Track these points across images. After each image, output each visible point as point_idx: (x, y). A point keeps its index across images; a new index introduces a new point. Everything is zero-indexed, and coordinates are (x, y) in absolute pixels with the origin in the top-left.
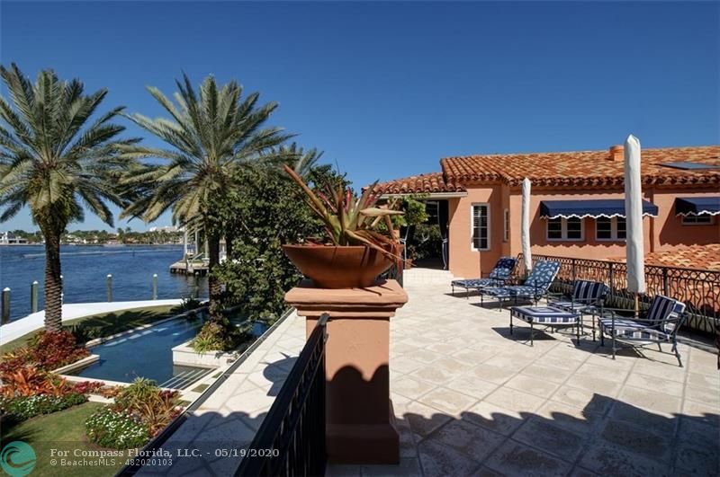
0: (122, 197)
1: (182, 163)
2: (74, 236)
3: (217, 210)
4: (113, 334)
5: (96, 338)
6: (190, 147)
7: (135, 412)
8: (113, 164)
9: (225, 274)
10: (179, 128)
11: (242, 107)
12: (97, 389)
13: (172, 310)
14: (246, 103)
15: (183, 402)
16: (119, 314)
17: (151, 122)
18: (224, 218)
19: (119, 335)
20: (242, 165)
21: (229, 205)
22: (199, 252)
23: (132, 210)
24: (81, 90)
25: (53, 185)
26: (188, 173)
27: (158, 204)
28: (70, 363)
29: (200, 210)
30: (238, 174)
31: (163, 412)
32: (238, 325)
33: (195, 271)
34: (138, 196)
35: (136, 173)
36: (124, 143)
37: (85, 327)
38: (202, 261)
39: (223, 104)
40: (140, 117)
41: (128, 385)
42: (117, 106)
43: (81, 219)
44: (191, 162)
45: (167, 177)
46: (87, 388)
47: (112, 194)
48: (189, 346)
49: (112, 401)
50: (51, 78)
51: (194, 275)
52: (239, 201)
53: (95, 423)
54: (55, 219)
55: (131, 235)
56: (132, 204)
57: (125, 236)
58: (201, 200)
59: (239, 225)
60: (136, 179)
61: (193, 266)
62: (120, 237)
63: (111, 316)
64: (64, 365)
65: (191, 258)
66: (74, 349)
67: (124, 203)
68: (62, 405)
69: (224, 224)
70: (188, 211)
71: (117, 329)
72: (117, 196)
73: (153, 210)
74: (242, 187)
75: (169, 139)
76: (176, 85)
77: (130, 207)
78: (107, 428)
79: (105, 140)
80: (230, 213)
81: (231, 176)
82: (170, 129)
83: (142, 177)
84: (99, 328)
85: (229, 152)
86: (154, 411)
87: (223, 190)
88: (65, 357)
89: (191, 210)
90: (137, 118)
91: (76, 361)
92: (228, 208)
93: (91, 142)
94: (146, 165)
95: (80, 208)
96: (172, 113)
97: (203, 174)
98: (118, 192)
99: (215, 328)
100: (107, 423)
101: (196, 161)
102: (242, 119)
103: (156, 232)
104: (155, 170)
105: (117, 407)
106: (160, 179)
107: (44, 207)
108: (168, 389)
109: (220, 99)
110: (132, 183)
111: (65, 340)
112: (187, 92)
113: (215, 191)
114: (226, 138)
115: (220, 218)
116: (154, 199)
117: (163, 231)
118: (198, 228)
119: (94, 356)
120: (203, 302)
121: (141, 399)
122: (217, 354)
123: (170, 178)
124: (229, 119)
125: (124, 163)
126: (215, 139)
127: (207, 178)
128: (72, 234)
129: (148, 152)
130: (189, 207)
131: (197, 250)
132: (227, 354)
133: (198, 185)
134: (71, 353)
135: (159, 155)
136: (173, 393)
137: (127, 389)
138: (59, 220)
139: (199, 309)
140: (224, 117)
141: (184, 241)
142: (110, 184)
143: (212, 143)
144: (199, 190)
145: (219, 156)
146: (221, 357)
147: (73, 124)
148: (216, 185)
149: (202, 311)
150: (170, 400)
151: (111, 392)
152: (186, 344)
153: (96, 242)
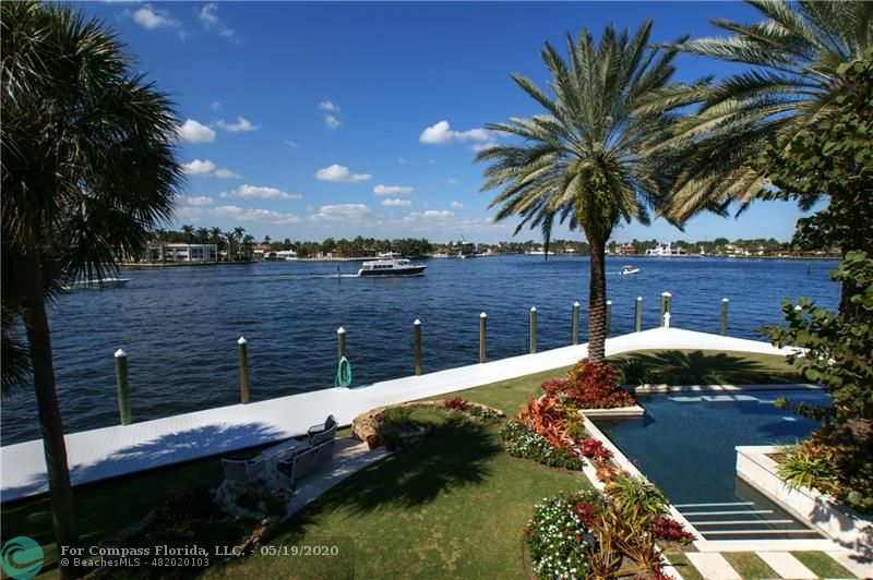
2: (735, 247)
12: (602, 460)
15: (687, 565)
28: (605, 408)
46: (594, 450)
49: (599, 487)
63: (697, 355)
64: (599, 407)
66: (613, 392)
68: (550, 461)
88: (602, 397)
91: (612, 407)
111: (604, 375)
119: (637, 409)
128: (733, 244)
134: (610, 394)
151: (608, 474)
152: (770, 449)
153: (760, 253)
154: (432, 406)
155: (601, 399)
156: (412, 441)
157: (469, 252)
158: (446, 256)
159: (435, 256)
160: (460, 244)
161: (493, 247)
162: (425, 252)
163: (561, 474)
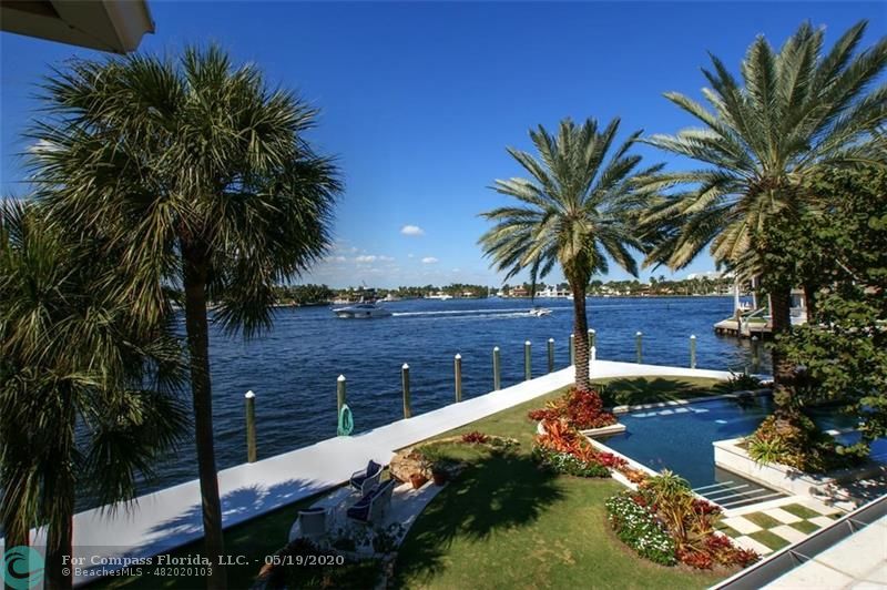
0: (644, 240)
1: (719, 182)
3: (782, 244)
4: (641, 404)
5: (624, 404)
6: (730, 156)
7: (660, 514)
8: (632, 203)
9: (801, 348)
10: (712, 135)
11: (826, 62)
12: (621, 467)
13: (715, 386)
14: (834, 54)
15: (727, 527)
16: (650, 381)
17: (672, 139)
18: (796, 256)
19: (648, 406)
20: (832, 162)
21: (807, 233)
22: (759, 306)
23: (655, 255)
24: (595, 128)
25: (576, 236)
26: (729, 196)
27: (686, 244)
28: (597, 427)
29: (753, 245)
30: (824, 179)
31: (696, 531)
32: (832, 433)
33: (753, 333)
34: (662, 236)
35: (657, 209)
36: (643, 175)
37: (613, 389)
38: (763, 320)
39: (785, 71)
40: (660, 138)
41: (653, 474)
42: (632, 133)
43: (605, 270)
44: (733, 178)
45: (698, 206)
46: (611, 461)
47: (632, 238)
48: (739, 445)
49: (634, 487)
50: (568, 127)
51: (750, 338)
52: (827, 225)
53: (616, 508)
54: (581, 271)
55: (665, 284)
56: (656, 248)
57: (659, 286)
58: (752, 230)
59: (831, 265)
60: (656, 216)
61: (748, 327)
62: (653, 287)
63: (641, 381)
64: (592, 428)
65: (745, 315)
66: (600, 413)
67: (646, 248)
68: (586, 472)
69: (799, 264)
70: (731, 250)
71: (646, 399)
72: (637, 240)
73: (680, 253)
74: (833, 200)
75: (697, 154)
76: (704, 75)
77: (653, 252)
78: (627, 521)
79: (621, 177)
80: (808, 246)
81: (807, 185)
82: (699, 140)
83: (666, 211)
84: (627, 393)
85: (802, 146)
86: (684, 523)
87: (793, 213)
88: (592, 419)
89: (735, 249)
90: (655, 140)
91: (602, 426)
92: (804, 238)
93: (608, 184)
94: (669, 197)
95: (602, 258)
96: (701, 118)
97: (755, 191)
98: (637, 234)
99: (785, 428)
100: (627, 514)
101: (743, 175)
102: (826, 83)
103: (696, 280)
104: (682, 199)
105: (639, 498)
106: (687, 211)
107: (570, 261)
108: (706, 500)
109: (778, 67)
110: (653, 222)
111: (592, 400)
112: (719, 79)
113: (777, 216)
114: (794, 125)
115: (788, 256)
116: (682, 238)
117: (705, 278)
118: (754, 272)
119: (619, 426)
120: (765, 382)
121: (667, 499)
122: (789, 473)
123: (702, 207)
124: (799, 93)
125: (643, 198)
126: (773, 131)
127: (762, 198)
129: (671, 178)
130: (733, 243)
131: (755, 304)
132: (809, 478)
133: (747, 210)
134: (598, 416)
135: (684, 179)
136: (713, 508)
137: (652, 479)
138: (583, 273)
139: (760, 391)
140: (789, 93)
141: (735, 291)
142: (628, 227)
143: (768, 140)
144: (750, 218)
145: (781, 157)
146: (797, 480)
147: (590, 167)
148: (777, 206)
149: (763, 394)
150: (708, 516)
151: (635, 476)
152: (736, 441)
153: (628, 293)
154: (452, 442)
155: (592, 420)
156: (457, 474)
157: (371, 298)
158: (347, 302)
159: (336, 302)
160: (361, 289)
161: (393, 292)
162: (325, 297)
163: (598, 482)
